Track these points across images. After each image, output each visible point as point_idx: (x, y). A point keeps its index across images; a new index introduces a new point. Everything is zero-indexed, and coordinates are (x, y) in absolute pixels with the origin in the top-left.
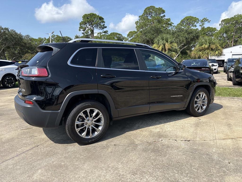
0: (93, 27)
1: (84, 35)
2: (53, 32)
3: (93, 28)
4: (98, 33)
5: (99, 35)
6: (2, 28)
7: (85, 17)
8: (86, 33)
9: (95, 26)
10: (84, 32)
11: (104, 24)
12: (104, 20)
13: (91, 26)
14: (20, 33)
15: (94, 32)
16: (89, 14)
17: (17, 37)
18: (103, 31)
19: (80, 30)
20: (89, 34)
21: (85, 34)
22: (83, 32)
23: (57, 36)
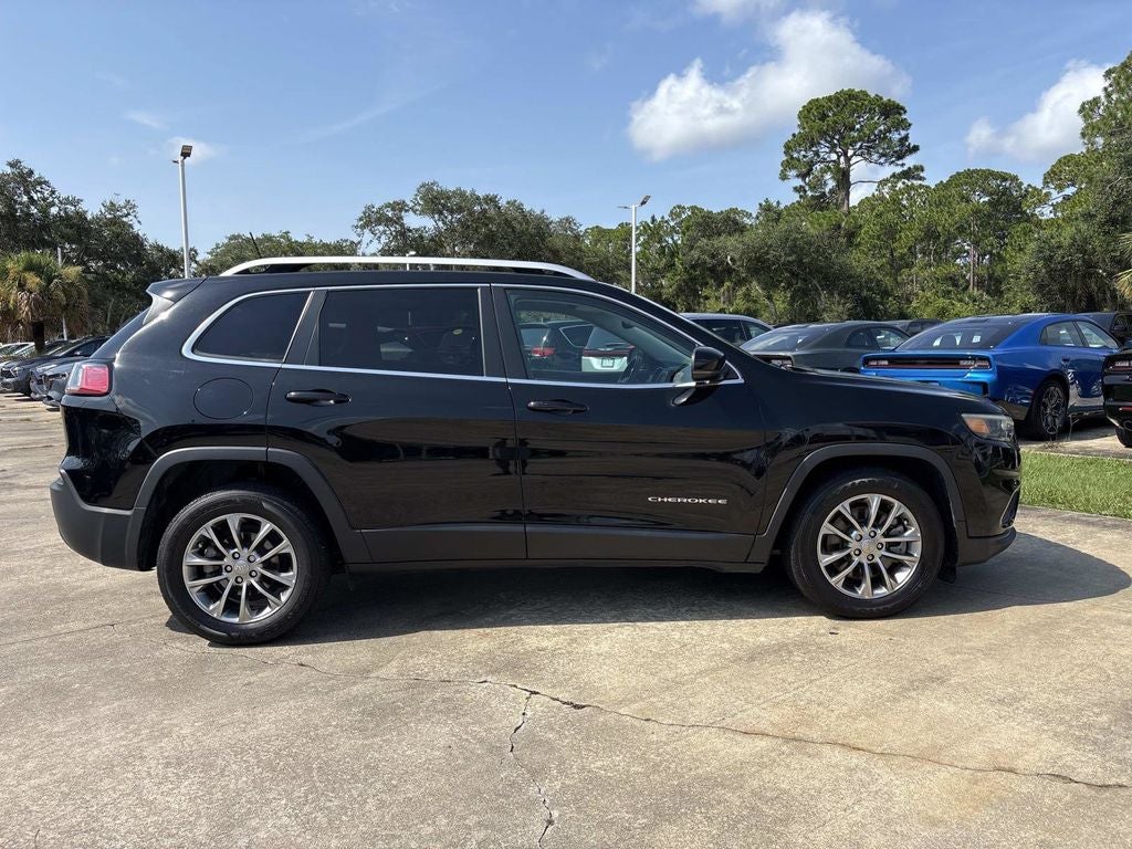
0: (850, 153)
1: (801, 197)
2: (647, 198)
3: (848, 160)
4: (883, 183)
5: (886, 190)
6: (478, 198)
7: (809, 112)
8: (813, 188)
9: (861, 147)
10: (803, 184)
11: (903, 133)
12: (904, 117)
13: (837, 153)
14: (543, 212)
15: (852, 179)
16: (829, 99)
17: (527, 229)
18: (898, 170)
19: (784, 177)
20: (827, 190)
21: (809, 193)
22: (799, 182)
23: (693, 208)
